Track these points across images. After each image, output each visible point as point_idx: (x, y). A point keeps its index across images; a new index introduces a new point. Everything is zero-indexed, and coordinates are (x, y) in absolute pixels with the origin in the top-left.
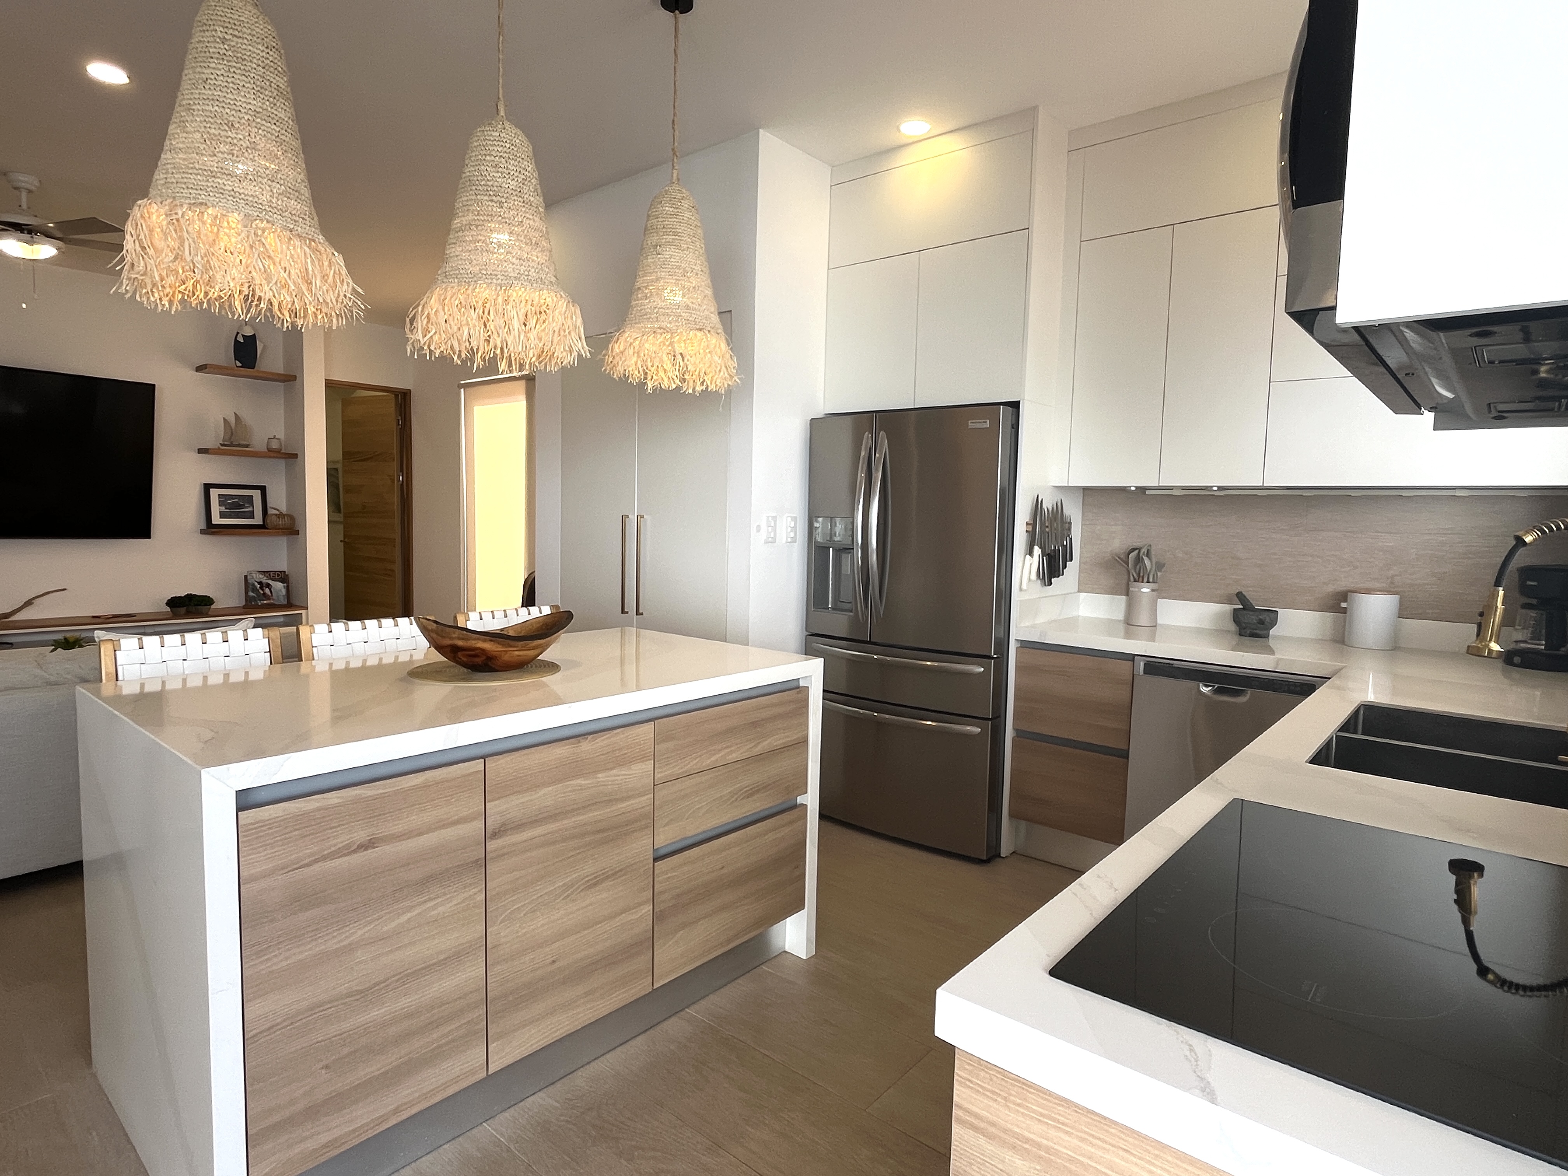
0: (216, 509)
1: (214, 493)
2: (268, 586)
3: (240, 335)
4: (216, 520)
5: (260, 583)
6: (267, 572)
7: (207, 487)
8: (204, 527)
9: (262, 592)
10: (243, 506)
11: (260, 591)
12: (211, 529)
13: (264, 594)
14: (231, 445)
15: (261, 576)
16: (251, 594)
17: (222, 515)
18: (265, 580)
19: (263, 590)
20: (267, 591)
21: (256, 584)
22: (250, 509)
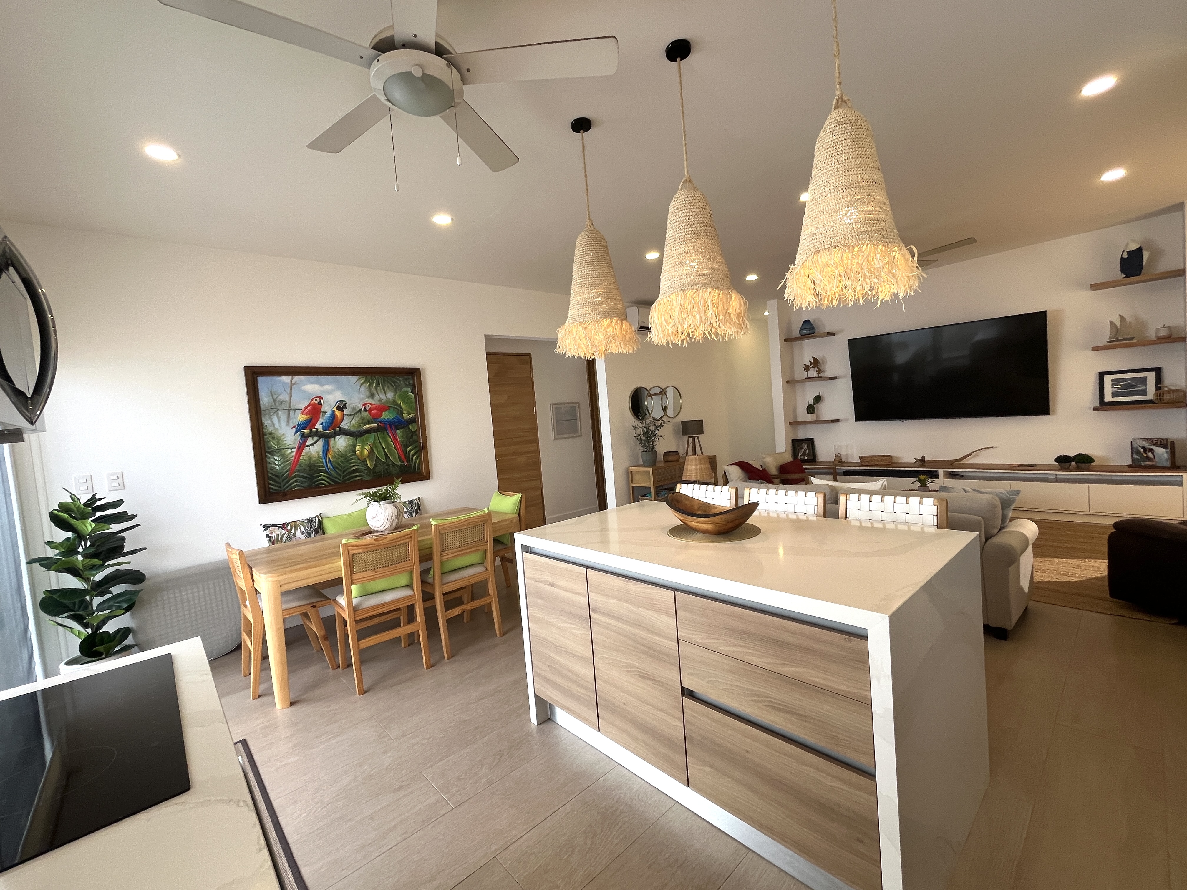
0: (1108, 389)
1: (1108, 379)
2: (1151, 450)
3: (1125, 252)
4: (1108, 398)
5: (1143, 448)
6: (1150, 439)
7: (1102, 375)
8: (1097, 404)
9: (1145, 455)
10: (1135, 386)
11: (1144, 454)
12: (1103, 405)
13: (1148, 457)
14: (1118, 340)
15: (1144, 442)
16: (1135, 456)
17: (1114, 395)
18: (1148, 446)
19: (1146, 453)
20: (1150, 454)
21: (1140, 448)
22: (1144, 388)
